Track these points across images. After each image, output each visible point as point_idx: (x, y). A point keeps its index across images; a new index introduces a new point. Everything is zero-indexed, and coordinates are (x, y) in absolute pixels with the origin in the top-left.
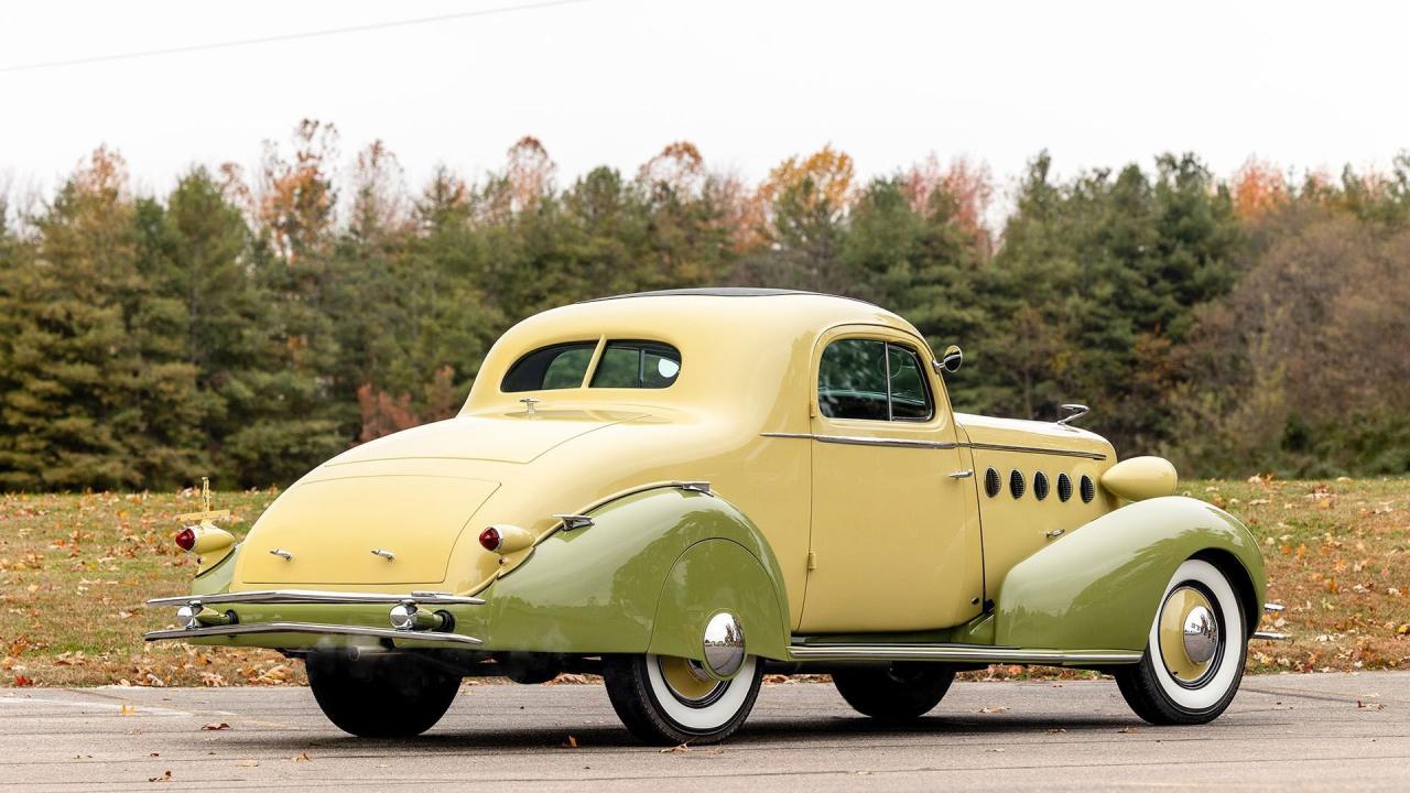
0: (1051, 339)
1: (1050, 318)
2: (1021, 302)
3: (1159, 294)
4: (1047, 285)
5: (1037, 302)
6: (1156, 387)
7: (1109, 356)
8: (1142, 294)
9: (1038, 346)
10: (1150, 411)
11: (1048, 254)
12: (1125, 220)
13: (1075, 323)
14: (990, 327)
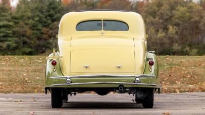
0: (26, 28)
1: (26, 24)
2: (20, 21)
3: (48, 20)
4: (25, 18)
5: (24, 21)
6: (47, 38)
7: (38, 32)
8: (44, 20)
9: (24, 30)
10: (45, 43)
11: (25, 12)
12: (41, 5)
13: (31, 25)
14: (14, 26)
